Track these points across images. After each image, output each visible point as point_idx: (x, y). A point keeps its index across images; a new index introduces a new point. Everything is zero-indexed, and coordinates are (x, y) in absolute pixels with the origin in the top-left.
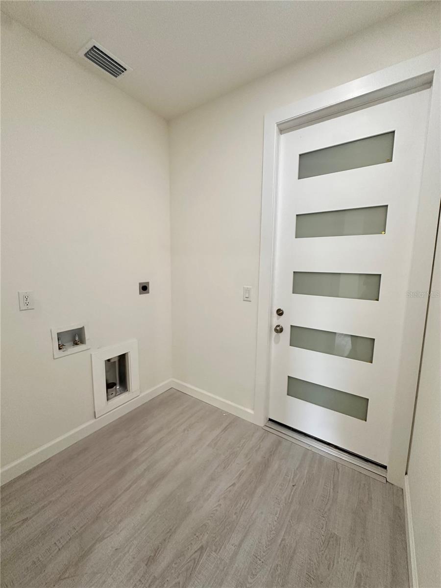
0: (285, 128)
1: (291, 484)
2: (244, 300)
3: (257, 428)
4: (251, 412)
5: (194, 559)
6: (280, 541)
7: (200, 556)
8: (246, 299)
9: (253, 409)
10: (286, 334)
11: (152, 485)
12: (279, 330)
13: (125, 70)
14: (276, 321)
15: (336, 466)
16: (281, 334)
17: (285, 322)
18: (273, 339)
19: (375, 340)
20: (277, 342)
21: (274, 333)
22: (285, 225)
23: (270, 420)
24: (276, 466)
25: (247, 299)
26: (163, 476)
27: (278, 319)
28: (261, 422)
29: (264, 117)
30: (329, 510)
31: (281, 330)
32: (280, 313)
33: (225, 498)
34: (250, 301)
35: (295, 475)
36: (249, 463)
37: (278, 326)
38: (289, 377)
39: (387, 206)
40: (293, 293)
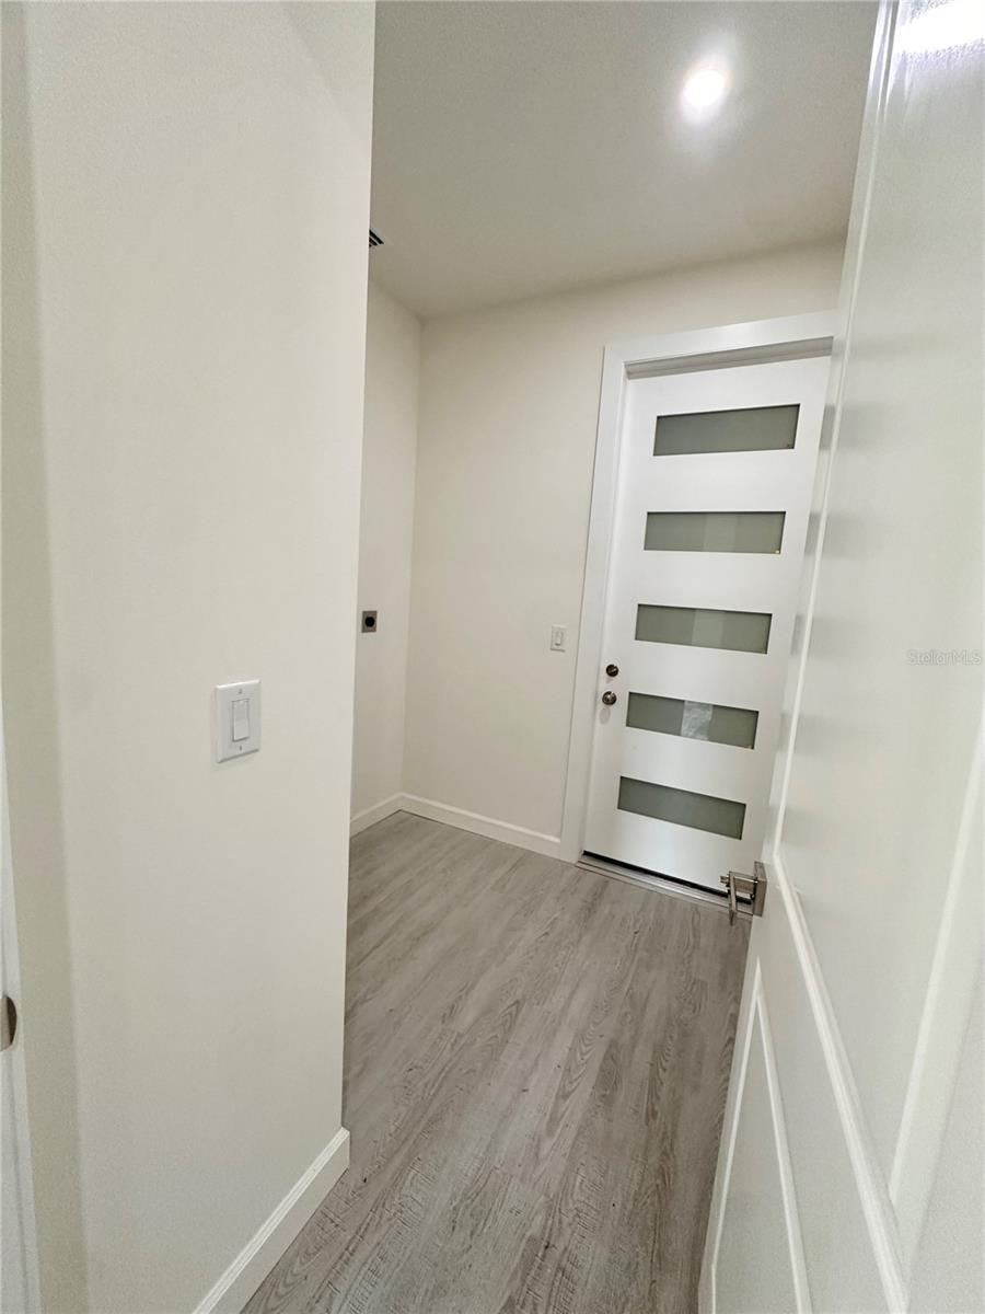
0: (636, 371)
1: (632, 931)
2: (552, 649)
3: (566, 866)
4: (557, 840)
5: (511, 1014)
6: (626, 990)
7: (518, 1011)
8: (555, 647)
9: (560, 835)
10: (621, 707)
11: (417, 940)
12: (610, 700)
13: (381, 242)
14: (605, 684)
15: (695, 908)
16: (612, 707)
17: (621, 687)
18: (598, 716)
19: (760, 714)
20: (604, 720)
21: (601, 705)
22: (627, 528)
23: (586, 853)
24: (607, 911)
25: (557, 647)
26: (428, 930)
27: (608, 681)
28: (573, 857)
29: (604, 350)
30: (689, 956)
31: (614, 700)
32: (612, 671)
33: (536, 950)
34: (563, 651)
35: (636, 921)
36: (563, 908)
37: (609, 693)
38: (622, 778)
39: (784, 513)
40: (636, 639)
